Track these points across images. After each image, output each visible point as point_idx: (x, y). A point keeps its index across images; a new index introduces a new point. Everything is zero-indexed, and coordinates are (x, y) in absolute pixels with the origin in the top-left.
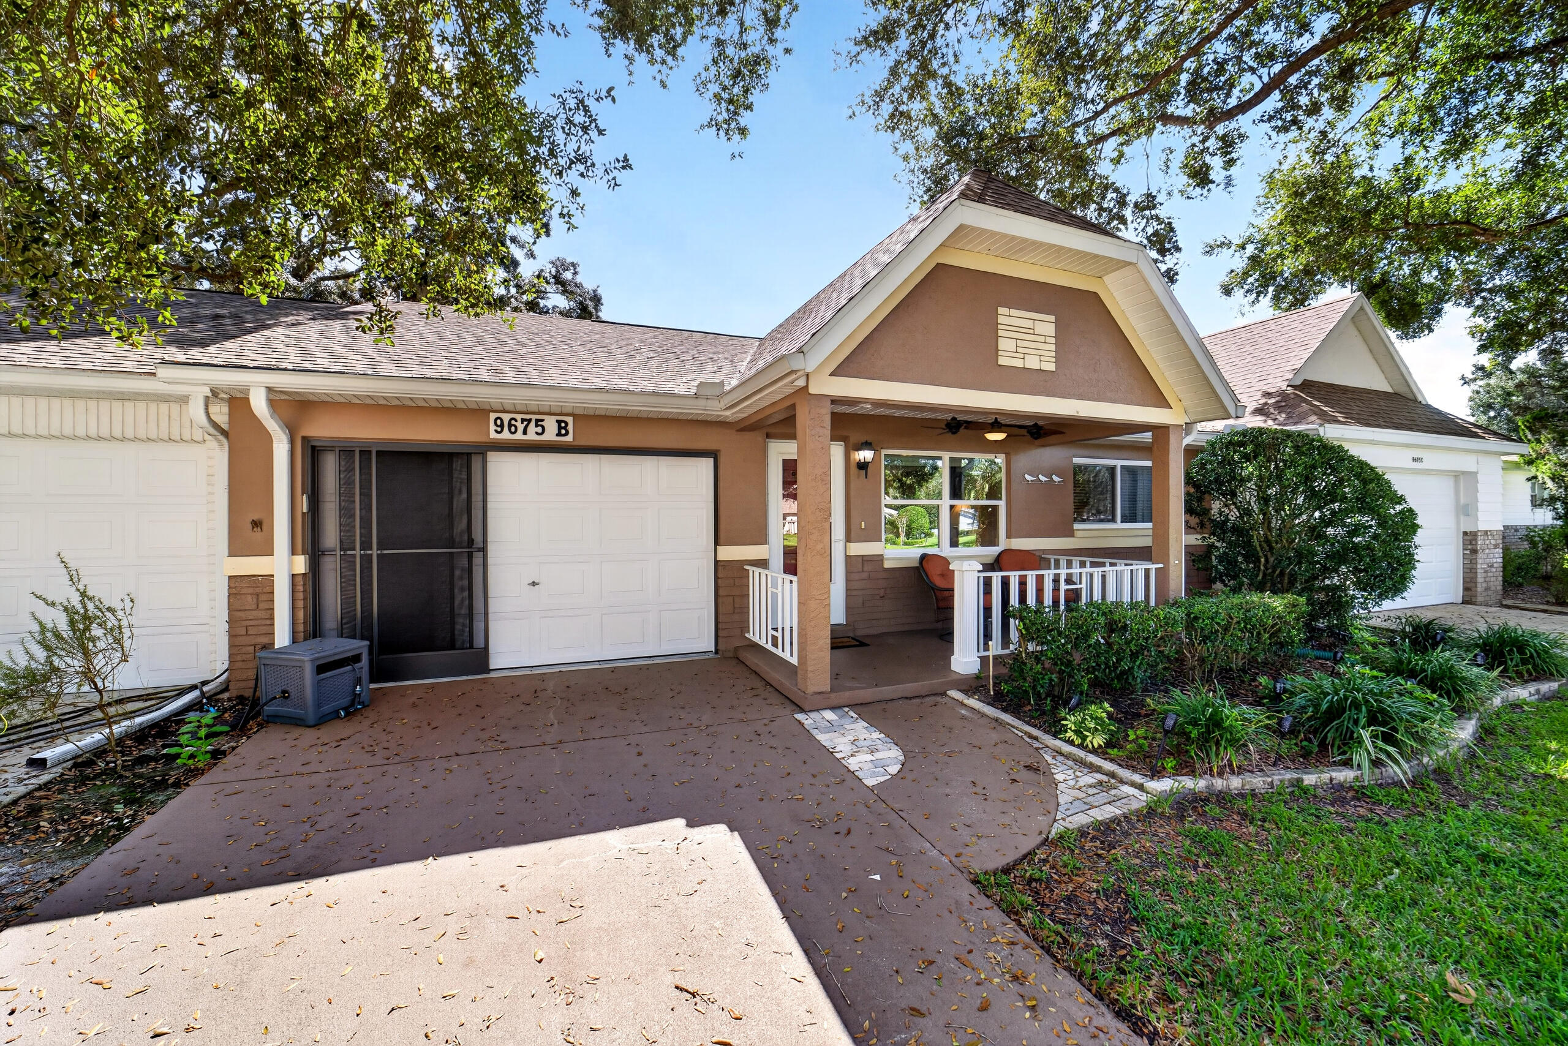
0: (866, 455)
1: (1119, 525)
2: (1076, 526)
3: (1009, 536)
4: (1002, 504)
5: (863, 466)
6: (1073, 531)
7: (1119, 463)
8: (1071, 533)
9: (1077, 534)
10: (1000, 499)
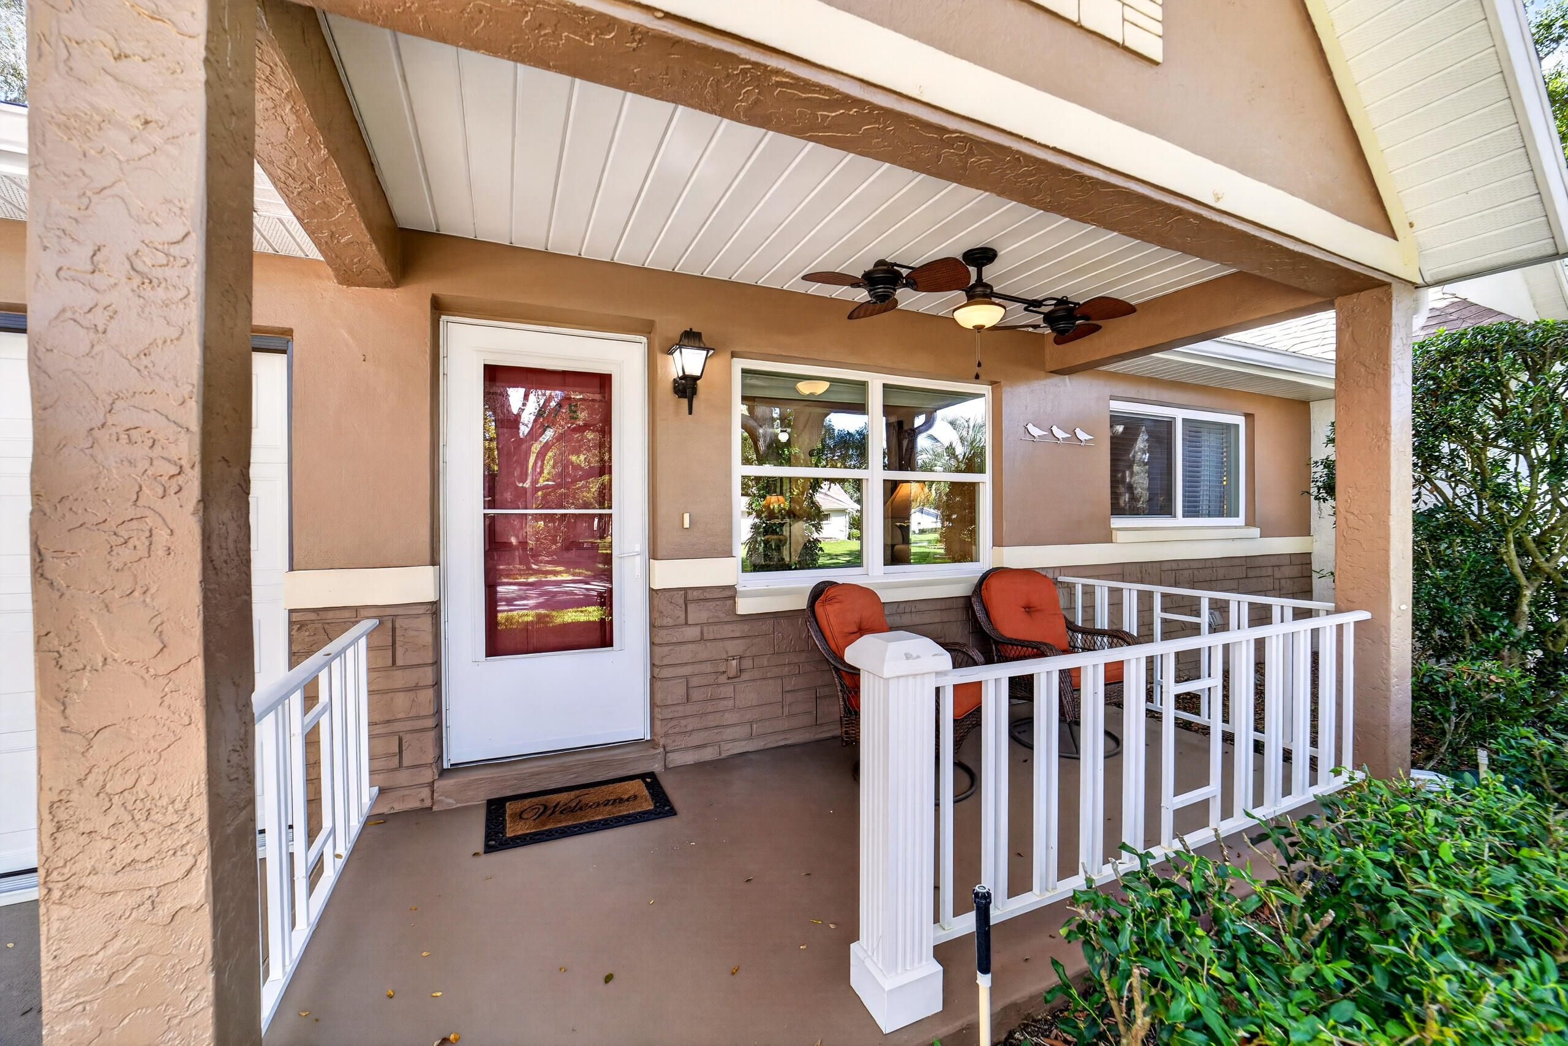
0: (691, 361)
1: (1180, 520)
2: (1117, 522)
3: (998, 542)
4: (985, 481)
5: (686, 387)
6: (1110, 531)
7: (1180, 415)
8: (1107, 538)
9: (1119, 536)
10: (982, 470)
